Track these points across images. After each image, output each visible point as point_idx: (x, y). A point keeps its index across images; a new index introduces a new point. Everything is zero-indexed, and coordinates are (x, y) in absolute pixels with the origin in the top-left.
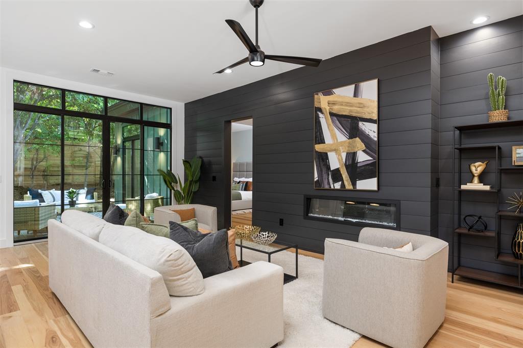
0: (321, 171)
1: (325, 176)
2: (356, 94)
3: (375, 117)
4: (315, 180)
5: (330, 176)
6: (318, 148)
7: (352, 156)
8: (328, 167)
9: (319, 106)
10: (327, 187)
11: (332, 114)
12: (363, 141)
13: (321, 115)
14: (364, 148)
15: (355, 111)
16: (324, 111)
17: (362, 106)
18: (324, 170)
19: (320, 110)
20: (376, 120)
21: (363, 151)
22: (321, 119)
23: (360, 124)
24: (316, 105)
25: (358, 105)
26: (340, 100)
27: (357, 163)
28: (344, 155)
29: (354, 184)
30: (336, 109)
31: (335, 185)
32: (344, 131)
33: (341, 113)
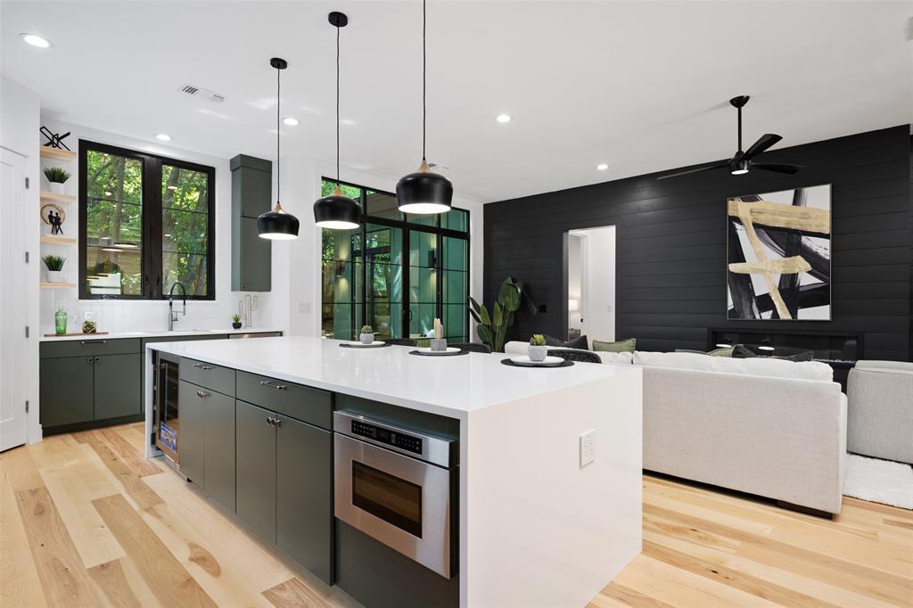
0: (740, 297)
1: (745, 303)
2: (796, 201)
3: (827, 230)
4: (729, 308)
5: (754, 303)
6: (734, 268)
7: (790, 278)
8: (752, 292)
9: (735, 215)
10: (749, 317)
11: (757, 226)
12: (807, 259)
13: (738, 226)
14: (810, 268)
15: (794, 223)
16: (744, 221)
17: (805, 216)
18: (745, 297)
19: (738, 220)
20: (829, 235)
21: (809, 272)
23: (804, 239)
24: (731, 212)
25: (800, 216)
26: (770, 207)
27: (799, 287)
28: (777, 278)
29: (794, 313)
30: (764, 219)
31: (762, 314)
32: (777, 246)
33: (771, 225)
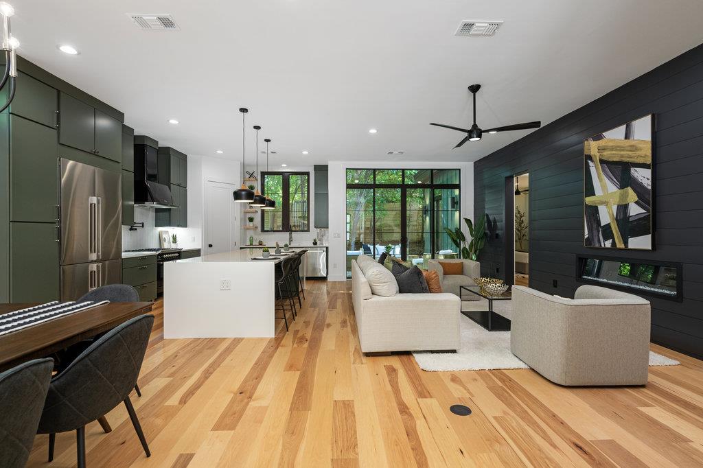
0: (592, 227)
1: (595, 232)
2: (627, 136)
3: (649, 161)
4: (586, 237)
5: (600, 233)
6: (589, 200)
7: (623, 208)
8: (598, 222)
9: (589, 154)
10: (597, 245)
11: (602, 162)
12: (635, 190)
13: (591, 164)
14: (637, 199)
15: (626, 156)
16: (594, 159)
17: (634, 148)
18: (595, 225)
19: (590, 157)
20: (650, 164)
21: (636, 203)
22: (591, 168)
23: (632, 170)
24: (586, 152)
25: (629, 148)
26: (611, 144)
27: (629, 217)
28: (615, 209)
29: (626, 243)
30: (607, 155)
31: (606, 243)
32: (615, 180)
33: (611, 160)
